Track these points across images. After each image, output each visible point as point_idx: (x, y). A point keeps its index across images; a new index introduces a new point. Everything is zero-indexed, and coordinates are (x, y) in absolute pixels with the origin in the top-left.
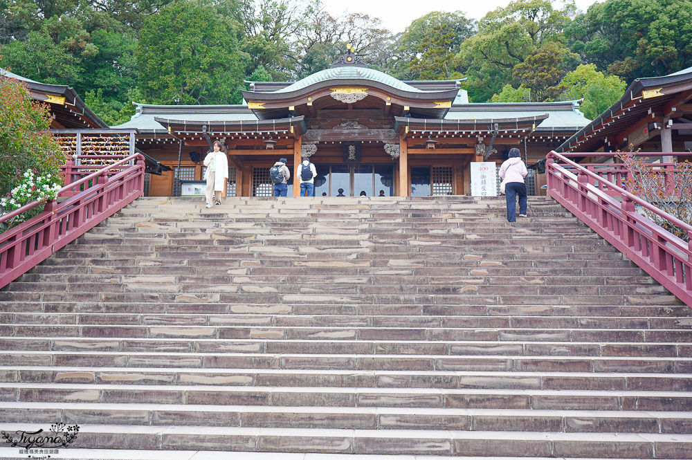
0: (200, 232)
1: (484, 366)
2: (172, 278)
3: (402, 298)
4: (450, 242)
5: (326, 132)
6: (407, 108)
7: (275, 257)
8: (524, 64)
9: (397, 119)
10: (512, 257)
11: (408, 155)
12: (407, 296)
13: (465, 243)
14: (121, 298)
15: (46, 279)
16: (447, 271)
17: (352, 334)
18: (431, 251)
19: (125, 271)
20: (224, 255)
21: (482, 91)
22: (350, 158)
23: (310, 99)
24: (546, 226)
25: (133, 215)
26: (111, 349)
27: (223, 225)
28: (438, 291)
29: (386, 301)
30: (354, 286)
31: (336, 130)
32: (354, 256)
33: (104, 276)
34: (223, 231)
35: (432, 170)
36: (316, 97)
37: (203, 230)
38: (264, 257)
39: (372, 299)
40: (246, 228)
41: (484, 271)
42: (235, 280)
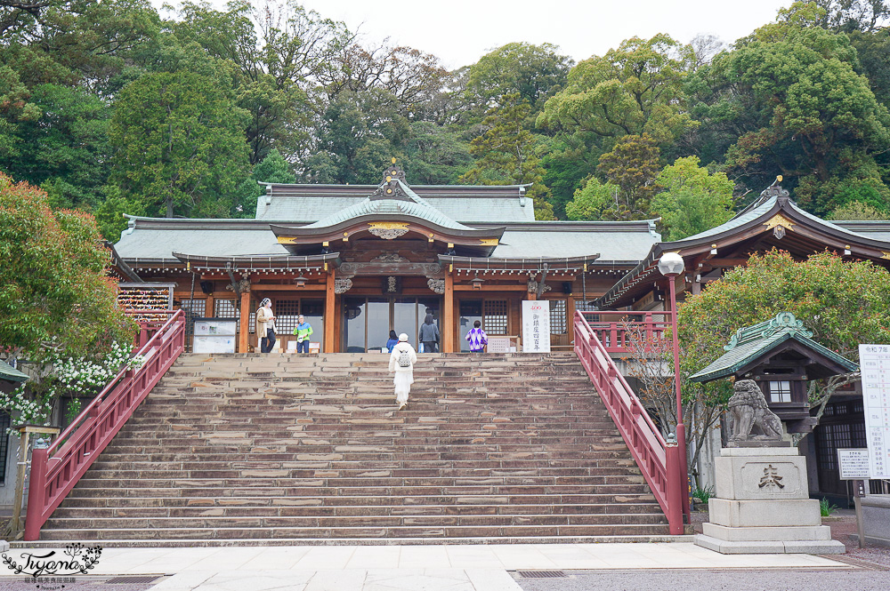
0: (253, 392)
1: (475, 492)
2: (243, 434)
3: (426, 448)
4: (472, 401)
5: (363, 265)
6: (451, 245)
7: (324, 415)
8: (612, 154)
9: (441, 257)
10: (520, 414)
11: (454, 291)
12: (430, 446)
13: (485, 401)
14: (208, 450)
15: (138, 435)
16: (465, 426)
17: (388, 473)
18: (456, 408)
19: (201, 428)
20: (280, 414)
21: (575, 164)
22: (390, 290)
23: (345, 234)
24: (559, 385)
25: (183, 374)
26: (216, 485)
27: (272, 384)
28: (454, 442)
29: (414, 450)
30: (390, 439)
31: (374, 264)
32: (391, 414)
33: (187, 433)
34: (274, 390)
35: (484, 304)
36: (352, 233)
37: (256, 390)
38: (315, 415)
39: (403, 449)
40: (294, 387)
41: (494, 426)
42: (295, 435)
